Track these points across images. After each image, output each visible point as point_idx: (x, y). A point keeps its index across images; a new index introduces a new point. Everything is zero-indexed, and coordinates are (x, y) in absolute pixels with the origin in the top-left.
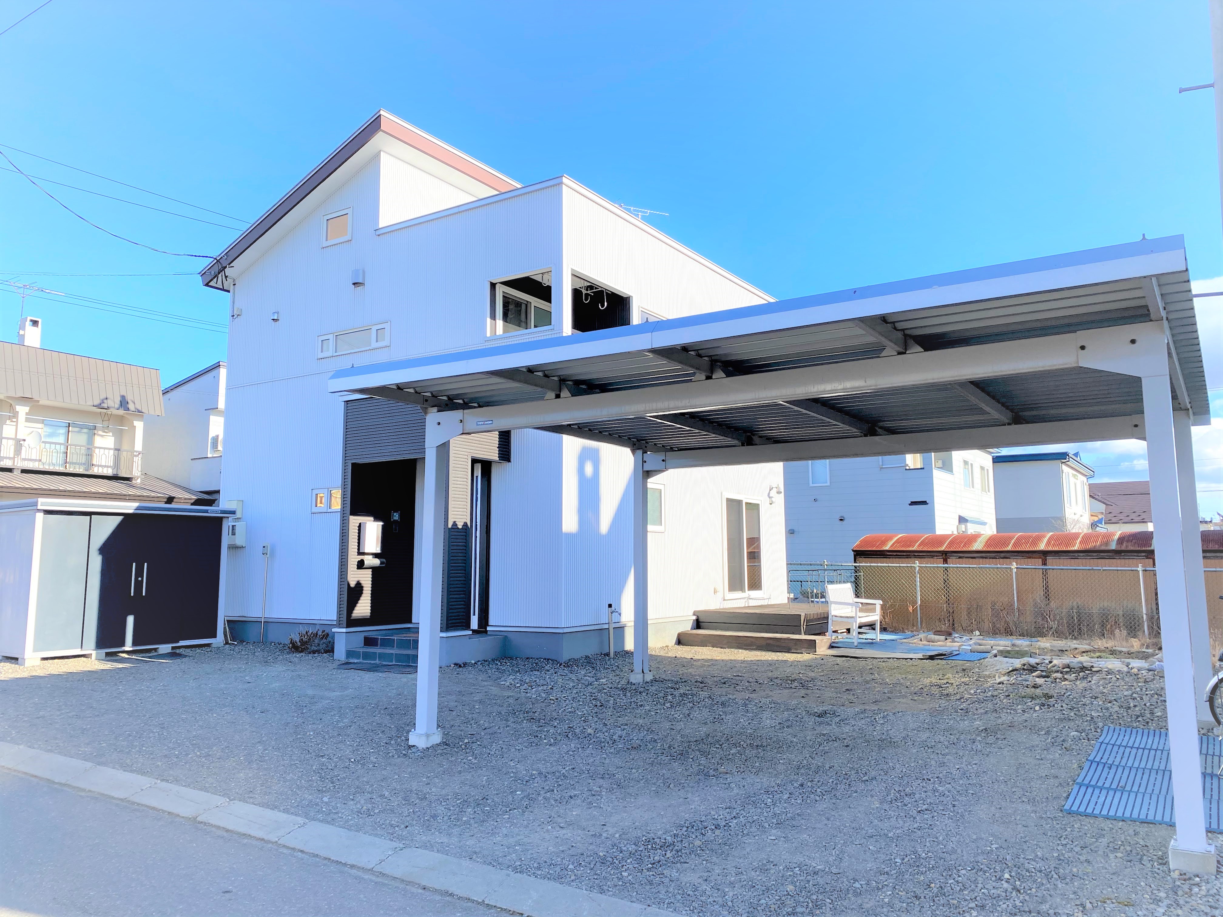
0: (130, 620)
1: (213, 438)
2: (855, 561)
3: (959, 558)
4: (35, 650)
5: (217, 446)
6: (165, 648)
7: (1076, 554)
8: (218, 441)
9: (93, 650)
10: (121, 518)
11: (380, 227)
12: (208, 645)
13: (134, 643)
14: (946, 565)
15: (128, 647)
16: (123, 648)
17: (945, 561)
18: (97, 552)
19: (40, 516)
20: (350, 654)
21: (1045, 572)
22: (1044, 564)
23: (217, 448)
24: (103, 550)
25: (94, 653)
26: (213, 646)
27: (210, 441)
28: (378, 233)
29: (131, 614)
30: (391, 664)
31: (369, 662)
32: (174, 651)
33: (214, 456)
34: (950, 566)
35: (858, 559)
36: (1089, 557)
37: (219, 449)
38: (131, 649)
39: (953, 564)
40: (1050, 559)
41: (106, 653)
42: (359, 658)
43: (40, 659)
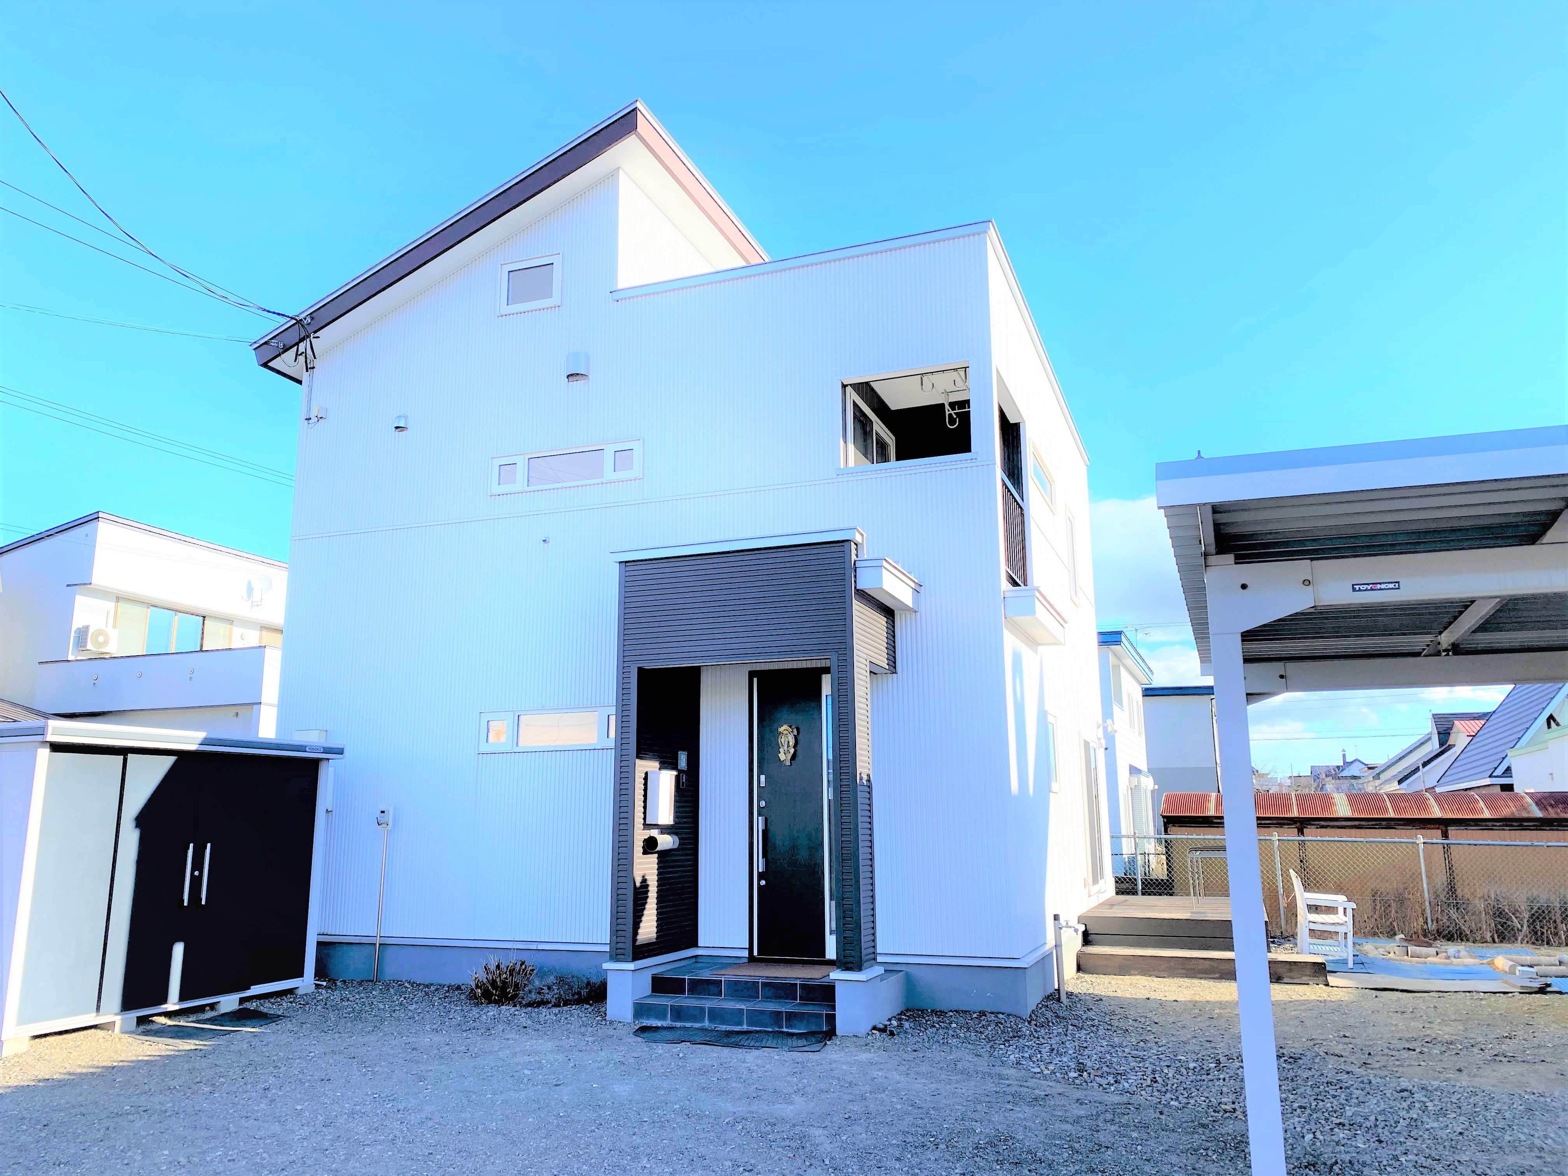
0: (178, 950)
1: (79, 630)
2: (1166, 832)
3: (1321, 828)
4: (22, 1021)
5: (86, 642)
6: (229, 1002)
7: (1490, 824)
8: (87, 635)
9: (116, 1014)
10: (172, 759)
11: (620, 287)
12: (291, 991)
13: (182, 998)
14: (1302, 838)
15: (172, 1005)
16: (164, 1006)
17: (1301, 832)
18: (133, 824)
19: (44, 753)
20: (640, 1010)
21: (1446, 849)
22: (1445, 835)
23: (85, 646)
24: (141, 820)
25: (118, 1019)
26: (300, 992)
27: (73, 634)
28: (616, 296)
29: (179, 940)
30: (738, 1028)
31: (688, 1025)
32: (244, 1006)
33: (78, 658)
34: (1307, 838)
35: (1171, 829)
36: (1508, 828)
37: (88, 648)
38: (177, 1007)
39: (1311, 835)
40: (1452, 831)
41: (138, 1018)
42: (664, 1018)
43: (28, 1038)
